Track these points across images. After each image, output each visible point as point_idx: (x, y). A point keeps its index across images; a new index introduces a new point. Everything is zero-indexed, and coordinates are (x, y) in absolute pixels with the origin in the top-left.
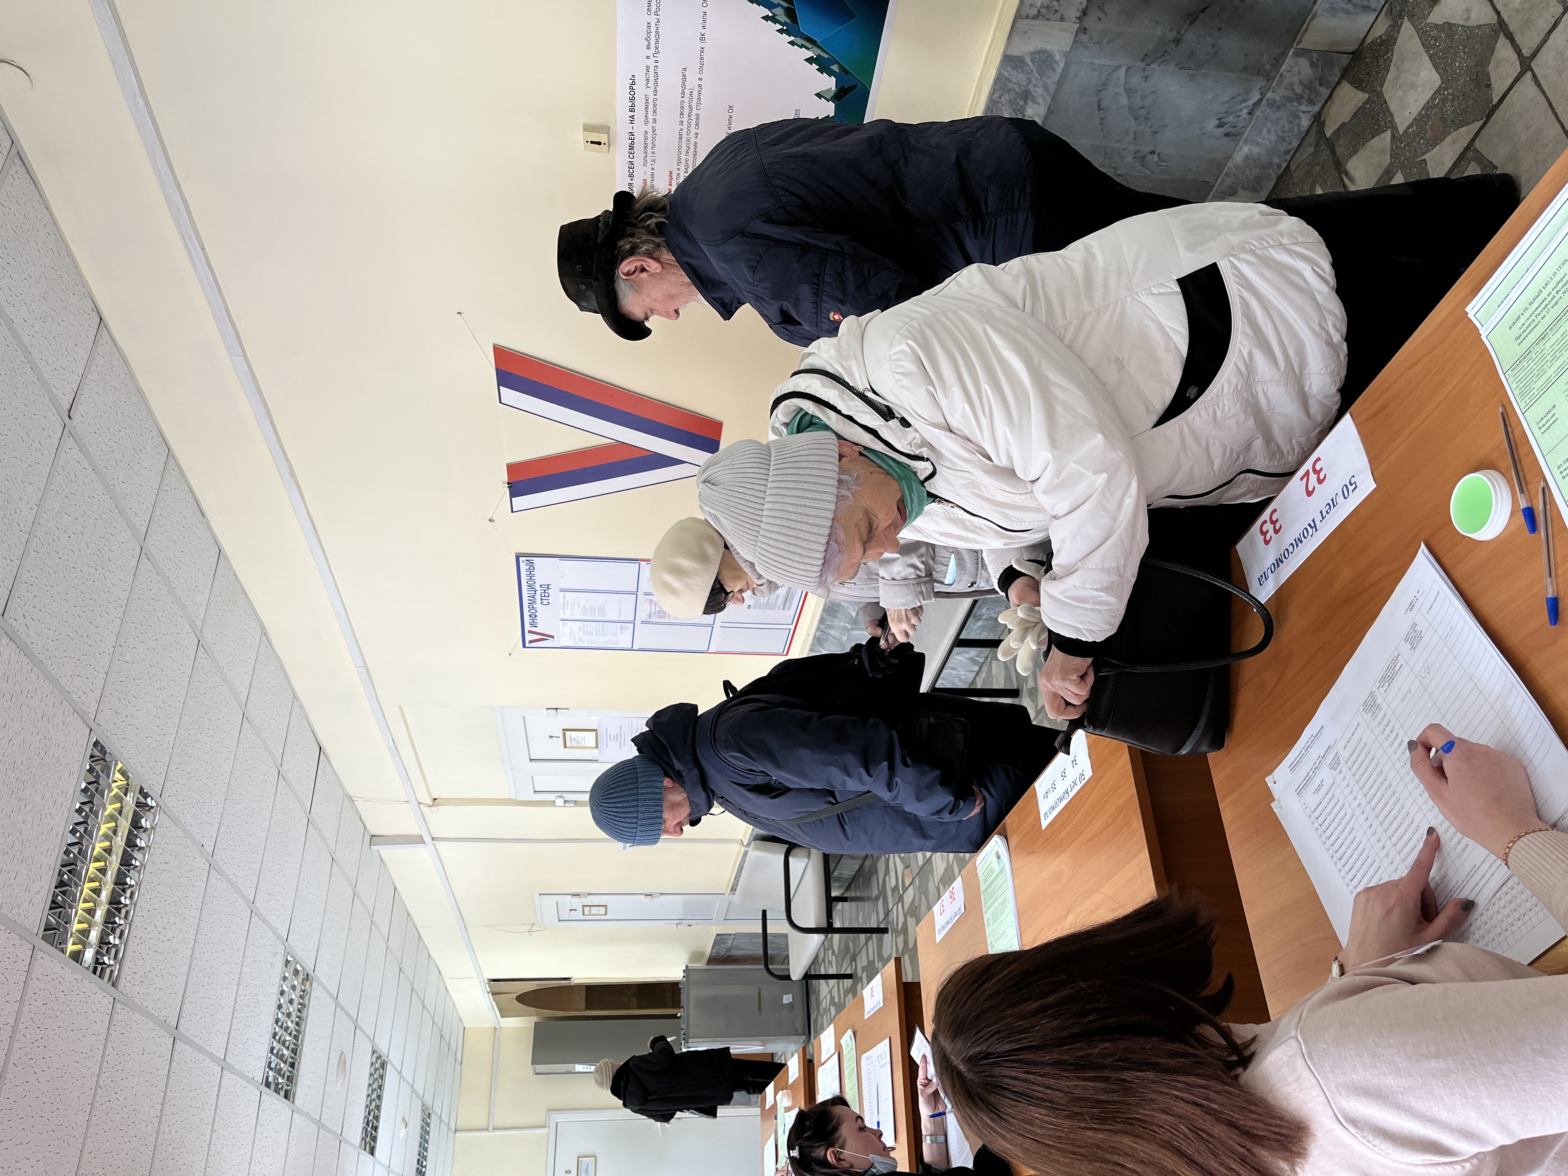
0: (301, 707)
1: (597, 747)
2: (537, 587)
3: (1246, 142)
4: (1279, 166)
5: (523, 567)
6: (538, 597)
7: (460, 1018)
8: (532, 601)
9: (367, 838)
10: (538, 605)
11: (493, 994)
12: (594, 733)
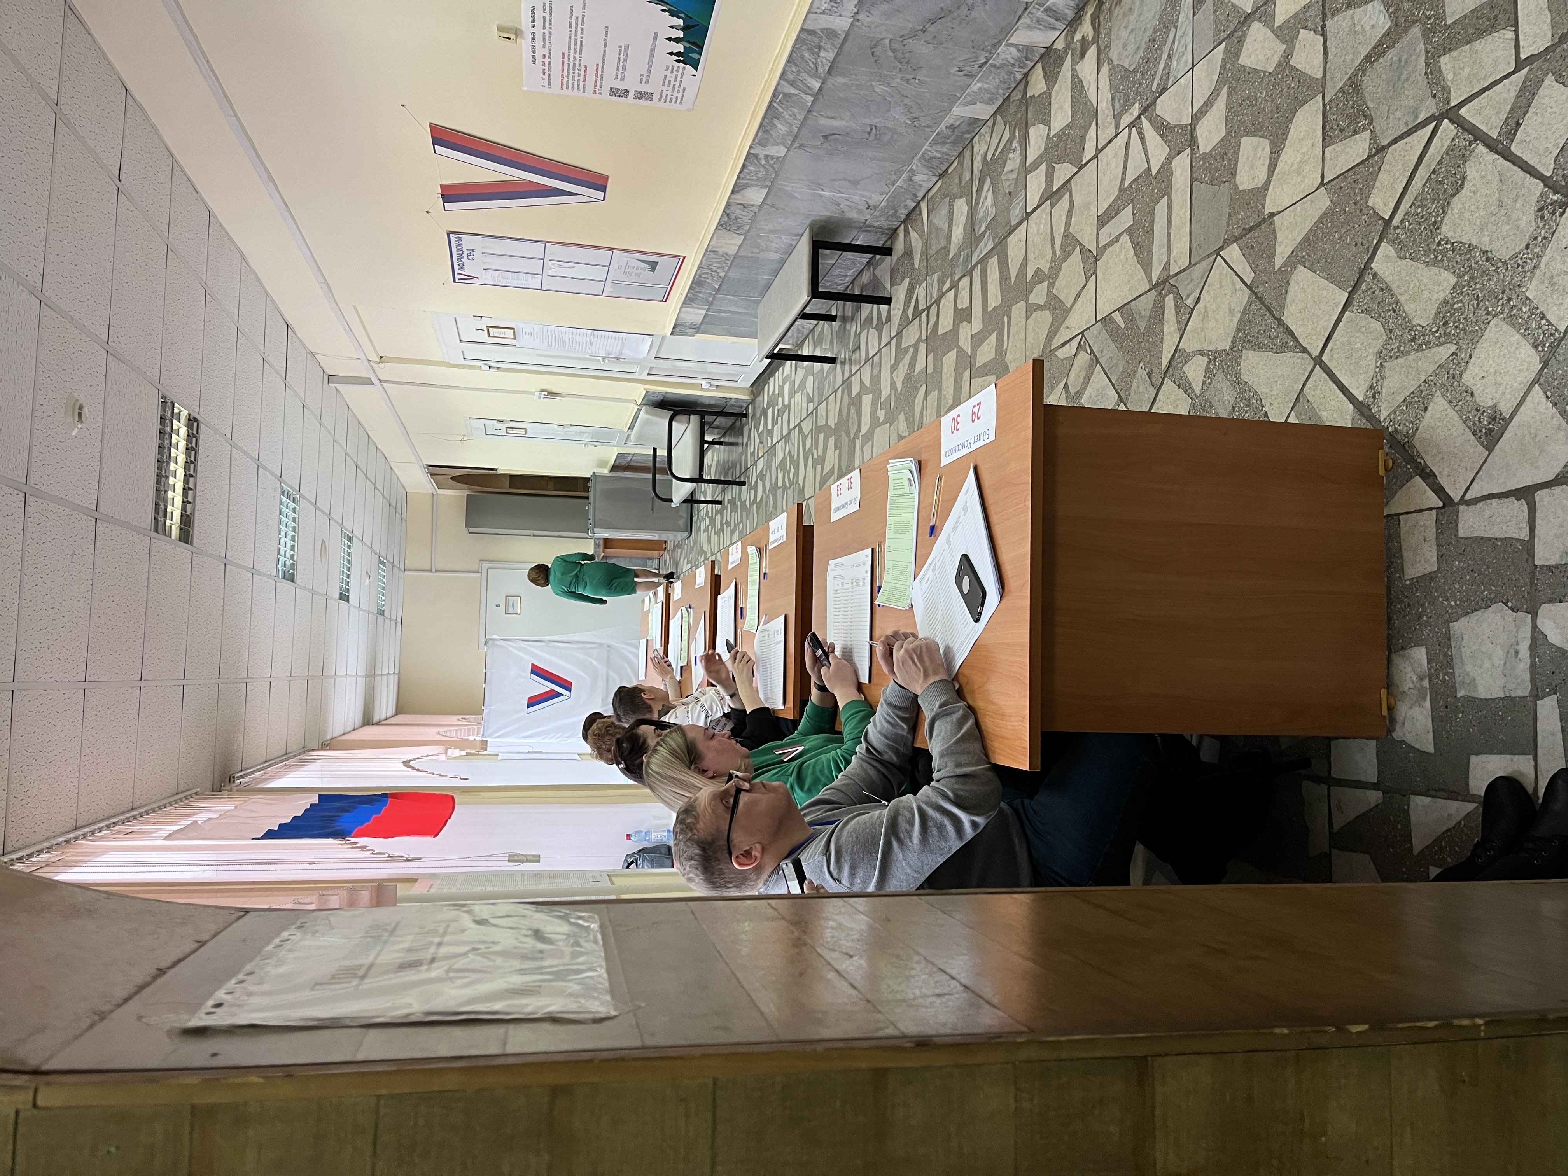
0: (273, 301)
1: (515, 338)
2: (464, 250)
3: (978, 81)
4: (1004, 94)
5: (453, 239)
6: (465, 255)
7: (403, 487)
8: (460, 258)
9: (326, 377)
10: (465, 259)
11: (431, 475)
12: (512, 331)
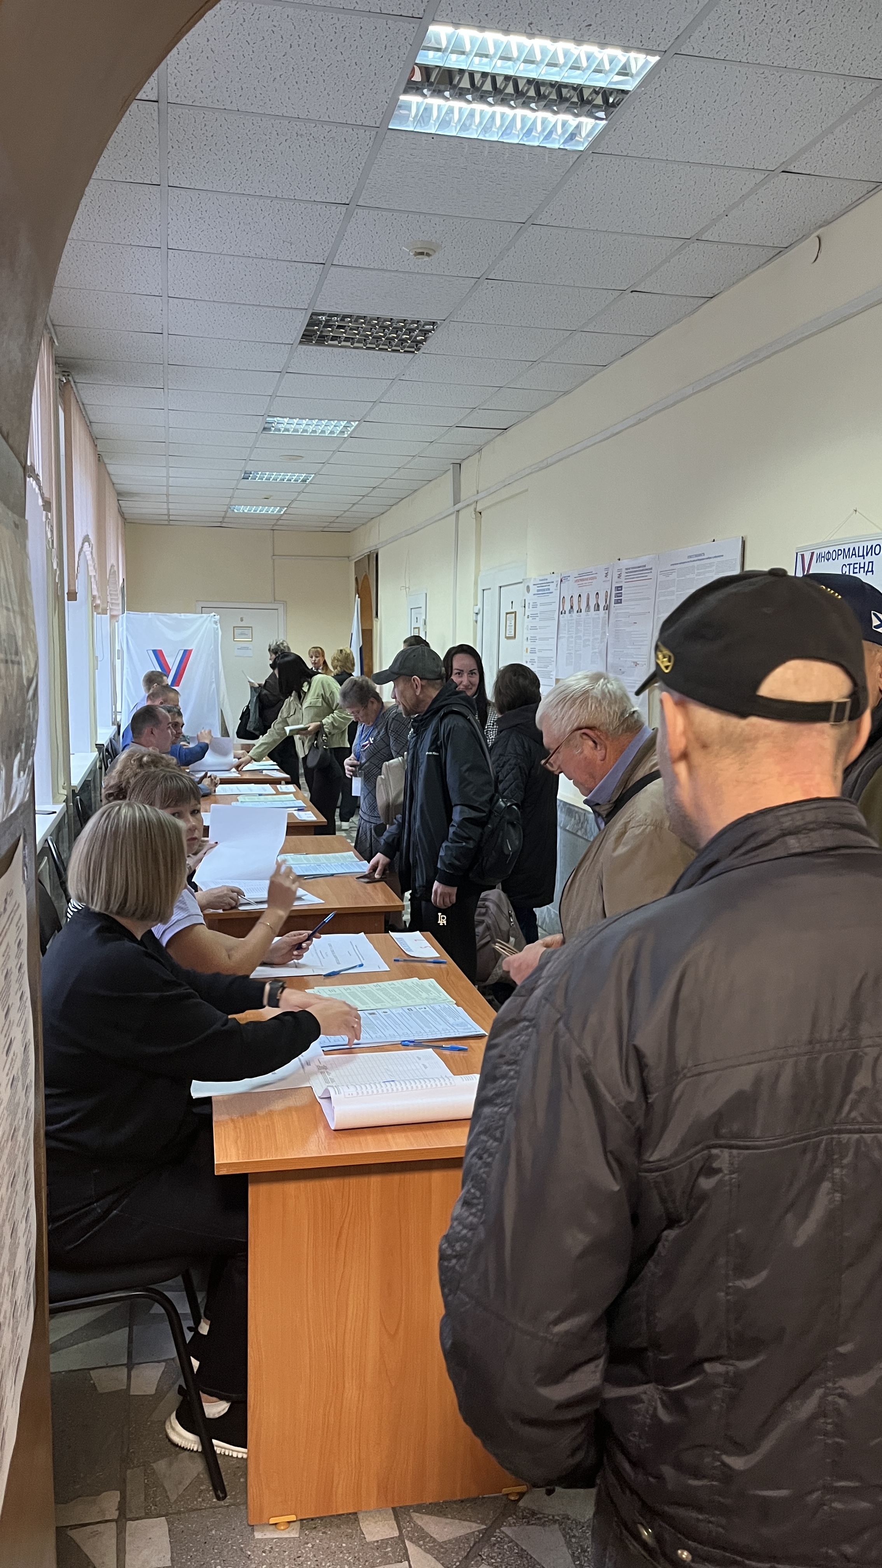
0: (527, 417)
2: (868, 559)
6: (854, 560)
9: (458, 461)
11: (369, 556)
